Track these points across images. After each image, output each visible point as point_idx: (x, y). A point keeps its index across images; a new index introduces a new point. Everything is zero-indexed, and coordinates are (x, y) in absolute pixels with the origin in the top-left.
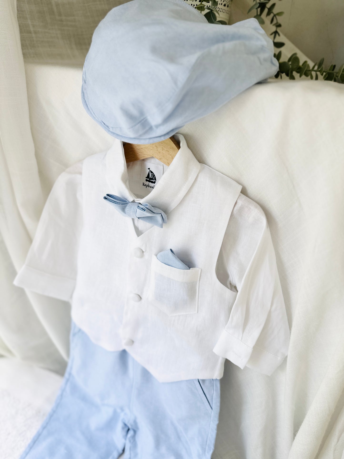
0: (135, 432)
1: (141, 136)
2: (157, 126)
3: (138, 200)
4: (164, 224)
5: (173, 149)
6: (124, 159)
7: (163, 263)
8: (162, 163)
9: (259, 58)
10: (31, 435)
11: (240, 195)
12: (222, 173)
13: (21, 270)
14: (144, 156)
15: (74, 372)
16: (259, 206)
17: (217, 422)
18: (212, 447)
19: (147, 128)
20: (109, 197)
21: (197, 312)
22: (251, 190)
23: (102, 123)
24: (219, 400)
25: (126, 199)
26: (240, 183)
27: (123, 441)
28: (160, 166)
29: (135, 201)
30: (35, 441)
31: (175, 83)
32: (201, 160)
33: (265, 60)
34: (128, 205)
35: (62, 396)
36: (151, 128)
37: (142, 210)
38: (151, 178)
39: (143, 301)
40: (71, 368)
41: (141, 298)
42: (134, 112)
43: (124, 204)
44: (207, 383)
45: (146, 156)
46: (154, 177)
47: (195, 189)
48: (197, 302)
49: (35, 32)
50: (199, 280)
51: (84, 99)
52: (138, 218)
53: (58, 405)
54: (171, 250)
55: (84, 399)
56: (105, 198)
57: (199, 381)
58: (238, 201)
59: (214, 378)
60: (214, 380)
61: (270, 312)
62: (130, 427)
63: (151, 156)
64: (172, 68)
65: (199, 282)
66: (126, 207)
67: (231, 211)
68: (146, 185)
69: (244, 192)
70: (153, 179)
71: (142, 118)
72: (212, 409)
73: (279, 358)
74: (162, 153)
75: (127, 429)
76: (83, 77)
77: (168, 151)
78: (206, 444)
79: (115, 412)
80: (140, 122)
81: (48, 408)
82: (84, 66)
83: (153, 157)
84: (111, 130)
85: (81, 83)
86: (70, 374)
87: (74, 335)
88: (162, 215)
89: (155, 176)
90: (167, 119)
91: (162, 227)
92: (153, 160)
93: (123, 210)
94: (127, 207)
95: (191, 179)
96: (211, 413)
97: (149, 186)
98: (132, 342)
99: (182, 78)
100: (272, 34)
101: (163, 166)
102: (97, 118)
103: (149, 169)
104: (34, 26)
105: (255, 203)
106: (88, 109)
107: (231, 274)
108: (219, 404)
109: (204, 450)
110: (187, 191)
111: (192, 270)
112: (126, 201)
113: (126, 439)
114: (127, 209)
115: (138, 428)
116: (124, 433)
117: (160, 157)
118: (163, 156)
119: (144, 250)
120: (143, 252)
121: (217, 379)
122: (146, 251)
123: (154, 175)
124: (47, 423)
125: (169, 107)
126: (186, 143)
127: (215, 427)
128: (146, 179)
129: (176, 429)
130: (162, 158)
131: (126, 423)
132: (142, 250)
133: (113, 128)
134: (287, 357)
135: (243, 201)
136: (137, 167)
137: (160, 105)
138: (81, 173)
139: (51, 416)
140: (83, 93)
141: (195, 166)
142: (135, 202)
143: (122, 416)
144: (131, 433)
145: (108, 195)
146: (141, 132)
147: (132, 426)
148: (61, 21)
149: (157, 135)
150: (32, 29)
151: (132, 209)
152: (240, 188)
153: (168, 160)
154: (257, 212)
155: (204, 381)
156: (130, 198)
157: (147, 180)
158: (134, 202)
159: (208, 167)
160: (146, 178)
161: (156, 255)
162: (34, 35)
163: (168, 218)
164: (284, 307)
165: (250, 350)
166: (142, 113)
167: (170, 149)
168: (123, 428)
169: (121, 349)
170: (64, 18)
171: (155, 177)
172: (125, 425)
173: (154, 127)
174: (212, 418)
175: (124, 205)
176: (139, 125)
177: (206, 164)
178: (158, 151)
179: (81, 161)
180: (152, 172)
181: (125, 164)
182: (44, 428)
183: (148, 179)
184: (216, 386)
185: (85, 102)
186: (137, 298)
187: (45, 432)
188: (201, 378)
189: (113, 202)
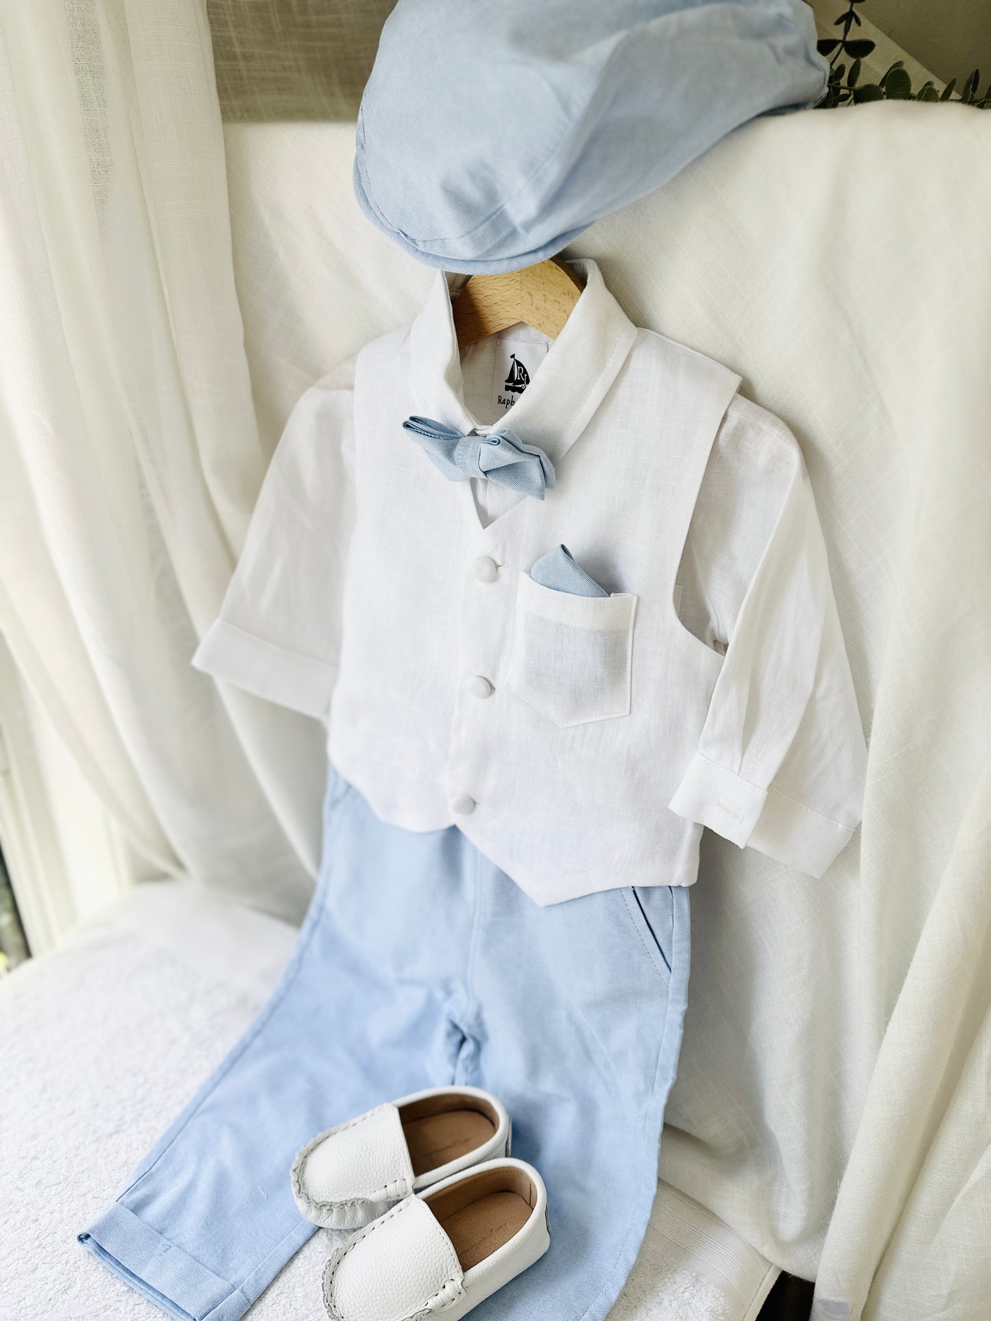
0: (478, 1046)
1: (489, 253)
2: (528, 226)
3: (483, 430)
4: (547, 492)
5: (570, 296)
6: (452, 331)
7: (544, 587)
8: (545, 337)
9: (773, 48)
10: (224, 1047)
11: (734, 398)
12: (692, 348)
13: (208, 631)
14: (501, 322)
15: (331, 904)
16: (781, 423)
17: (682, 1007)
18: (671, 1074)
19: (505, 233)
20: (413, 423)
21: (630, 713)
22: (763, 386)
23: (401, 233)
24: (686, 945)
25: (457, 430)
26: (733, 369)
27: (449, 1070)
28: (539, 346)
29: (478, 432)
30: (236, 1059)
31: (566, 107)
32: (639, 320)
33: (790, 52)
34: (461, 440)
35: (300, 960)
36: (513, 233)
37: (493, 443)
38: (519, 378)
39: (497, 694)
40: (325, 894)
41: (492, 688)
42: (475, 195)
43: (452, 438)
44: (657, 897)
45: (507, 323)
46: (526, 375)
47: (623, 392)
48: (629, 684)
49: (246, 57)
50: (634, 627)
51: (361, 186)
52: (485, 473)
53: (290, 984)
54: (563, 547)
55: (355, 968)
56: (406, 425)
57: (634, 891)
58: (730, 413)
59: (673, 884)
60: (672, 888)
61: (812, 701)
62: (465, 1030)
63: (518, 321)
64: (558, 73)
65: (634, 630)
66: (454, 445)
67: (713, 439)
68: (505, 400)
69: (746, 391)
70: (522, 382)
71: (493, 210)
72: (670, 970)
73: (840, 826)
74: (545, 309)
75: (458, 1038)
76: (358, 137)
77: (559, 303)
78: (656, 1066)
79: (430, 1001)
80: (488, 218)
81: (266, 995)
82: (360, 111)
83: (521, 324)
84: (421, 247)
85: (353, 151)
86: (322, 909)
87: (335, 803)
88: (541, 461)
89: (527, 373)
90: (550, 205)
91: (542, 498)
92: (521, 334)
93: (449, 453)
94: (459, 447)
95: (614, 364)
96: (669, 983)
97: (512, 402)
98: (471, 804)
99: (581, 93)
100: (838, 22)
101: (548, 345)
102: (389, 226)
103: (513, 356)
104: (242, 42)
105: (772, 416)
106: (371, 208)
107: (715, 612)
108: (686, 956)
109: (651, 1083)
110: (603, 396)
111: (615, 598)
112: (455, 433)
113: (455, 1066)
114: (457, 452)
115: (485, 1036)
116: (452, 1049)
117: (538, 320)
118: (547, 317)
119: (499, 563)
120: (497, 566)
121: (679, 887)
122: (504, 563)
123: (525, 372)
124: (264, 1024)
125: (553, 171)
126: (601, 276)
127: (679, 1019)
128: (506, 386)
129: (579, 1031)
130: (543, 323)
131: (457, 1021)
132: (495, 563)
133: (424, 241)
134: (861, 823)
135: (742, 411)
136: (484, 357)
137: (531, 168)
138: (351, 387)
139: (274, 1008)
140: (357, 172)
141: (624, 331)
142: (477, 435)
143: (447, 1007)
144: (469, 1047)
145: (413, 419)
146: (489, 244)
147: (470, 1027)
148: (307, 25)
149: (527, 249)
150: (238, 50)
151: (470, 449)
152: (735, 381)
153: (557, 325)
154: (778, 435)
155: (647, 890)
156: (466, 426)
157: (507, 388)
158: (474, 433)
159: (657, 334)
160: (507, 381)
161: (529, 572)
162: (242, 64)
163: (558, 475)
164: (851, 688)
165: (760, 794)
166: (491, 195)
167: (563, 296)
168: (449, 1035)
169: (446, 825)
170: (313, 18)
171: (528, 377)
172: (456, 1027)
173: (520, 230)
174: (670, 996)
175: (450, 442)
176: (485, 226)
177: (650, 329)
178: (534, 305)
179: (351, 357)
180: (519, 364)
181: (453, 342)
182: (257, 1033)
183: (511, 384)
184: (679, 905)
185: (363, 192)
186: (483, 688)
187: (258, 1043)
188: (639, 883)
189: (426, 433)
